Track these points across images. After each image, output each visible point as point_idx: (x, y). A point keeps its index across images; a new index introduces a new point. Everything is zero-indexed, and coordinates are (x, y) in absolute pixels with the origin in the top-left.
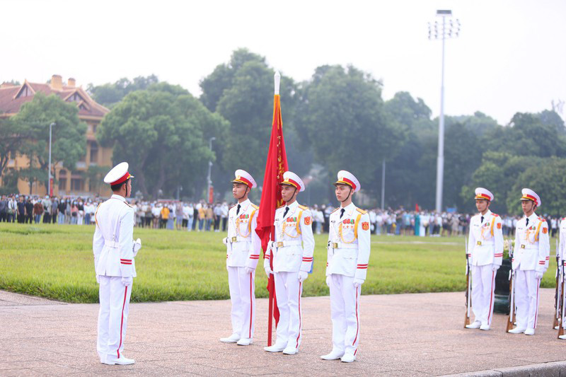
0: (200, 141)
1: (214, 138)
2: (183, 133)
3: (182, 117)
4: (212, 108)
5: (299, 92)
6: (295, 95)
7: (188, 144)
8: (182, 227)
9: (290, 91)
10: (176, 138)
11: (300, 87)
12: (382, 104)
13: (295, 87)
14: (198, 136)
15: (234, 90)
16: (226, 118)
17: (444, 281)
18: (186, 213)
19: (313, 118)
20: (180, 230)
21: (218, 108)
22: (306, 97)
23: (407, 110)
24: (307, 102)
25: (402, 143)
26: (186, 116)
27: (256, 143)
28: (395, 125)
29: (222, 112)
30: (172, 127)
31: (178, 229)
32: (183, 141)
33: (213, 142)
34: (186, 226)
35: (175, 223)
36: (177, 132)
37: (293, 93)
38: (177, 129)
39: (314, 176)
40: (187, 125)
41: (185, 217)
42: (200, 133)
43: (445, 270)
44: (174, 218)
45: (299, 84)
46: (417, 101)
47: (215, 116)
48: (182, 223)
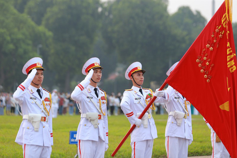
0: (30, 48)
1: (40, 46)
2: (16, 42)
3: (16, 30)
4: (39, 23)
5: (105, 9)
6: (102, 12)
7: (21, 51)
8: (10, 113)
9: (97, 8)
10: (11, 46)
11: (106, 5)
12: (168, 16)
13: (101, 5)
14: (28, 45)
15: (55, 9)
16: (50, 30)
17: (195, 148)
18: (14, 102)
19: (116, 28)
20: (9, 115)
21: (44, 22)
22: (110, 12)
23: (188, 20)
24: (111, 16)
25: (184, 46)
26: (19, 29)
27: (73, 48)
28: (179, 32)
29: (47, 26)
30: (8, 38)
31: (7, 114)
32: (17, 48)
33: (40, 49)
34: (14, 112)
35: (5, 110)
36: (12, 41)
37: (100, 10)
38: (12, 40)
39: (119, 72)
40: (20, 36)
41: (12, 105)
42: (30, 42)
43: (200, 139)
44: (4, 107)
45: (105, 3)
46: (195, 13)
47: (41, 28)
48: (10, 110)
